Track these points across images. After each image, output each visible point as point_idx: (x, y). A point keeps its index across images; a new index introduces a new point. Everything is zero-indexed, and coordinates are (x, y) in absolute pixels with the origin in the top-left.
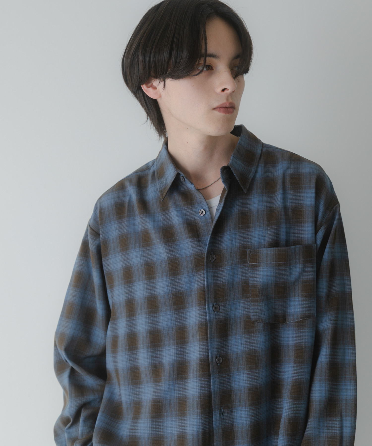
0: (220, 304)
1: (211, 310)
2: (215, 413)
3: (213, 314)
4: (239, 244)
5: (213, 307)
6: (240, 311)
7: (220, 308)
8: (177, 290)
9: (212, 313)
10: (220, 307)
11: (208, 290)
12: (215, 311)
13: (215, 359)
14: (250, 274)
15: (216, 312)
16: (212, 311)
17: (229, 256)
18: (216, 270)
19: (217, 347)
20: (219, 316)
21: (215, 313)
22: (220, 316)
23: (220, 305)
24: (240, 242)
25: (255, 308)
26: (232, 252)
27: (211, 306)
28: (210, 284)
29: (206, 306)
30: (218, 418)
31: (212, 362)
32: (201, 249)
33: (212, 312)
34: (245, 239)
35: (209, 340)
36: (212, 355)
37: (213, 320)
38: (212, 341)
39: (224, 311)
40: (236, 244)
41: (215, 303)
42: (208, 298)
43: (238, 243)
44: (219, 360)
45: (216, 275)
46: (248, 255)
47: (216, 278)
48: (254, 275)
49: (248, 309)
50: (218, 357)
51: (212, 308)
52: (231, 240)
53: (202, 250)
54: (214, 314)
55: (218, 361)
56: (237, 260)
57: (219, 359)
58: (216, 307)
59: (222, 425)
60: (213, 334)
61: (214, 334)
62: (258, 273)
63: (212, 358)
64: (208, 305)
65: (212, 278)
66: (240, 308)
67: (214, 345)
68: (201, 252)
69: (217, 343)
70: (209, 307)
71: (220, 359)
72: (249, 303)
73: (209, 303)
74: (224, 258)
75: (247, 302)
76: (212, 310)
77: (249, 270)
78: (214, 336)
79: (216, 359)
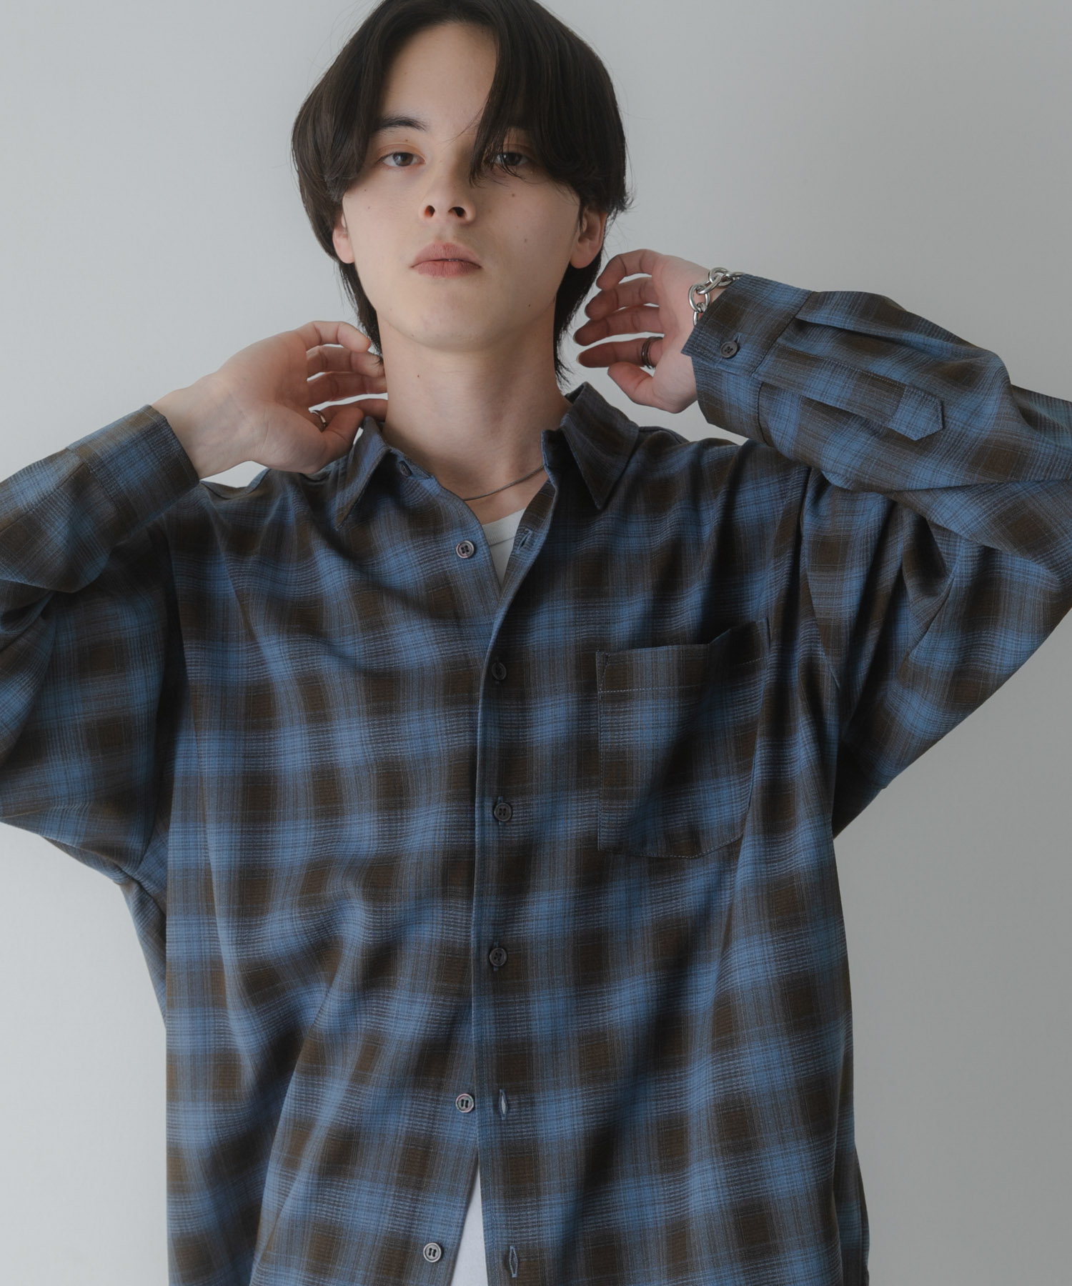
0: (513, 802)
1: (487, 816)
2: (481, 1103)
3: (491, 827)
4: (576, 637)
5: (493, 809)
6: (567, 823)
7: (514, 812)
8: (390, 755)
9: (489, 825)
10: (512, 811)
11: (484, 760)
12: (497, 821)
13: (486, 953)
14: (604, 722)
15: (500, 824)
16: (491, 820)
17: (545, 671)
18: (507, 705)
19: (494, 919)
20: (508, 835)
21: (498, 825)
22: (513, 835)
23: (512, 804)
24: (577, 631)
25: (615, 814)
26: (554, 661)
27: (489, 806)
28: (491, 742)
29: (476, 805)
30: (491, 1118)
31: (478, 960)
32: (466, 647)
33: (489, 821)
34: (593, 626)
35: (474, 900)
36: (479, 942)
37: (491, 845)
38: (482, 901)
39: (523, 821)
40: (565, 638)
41: (499, 798)
42: (483, 781)
43: (572, 636)
44: (498, 956)
45: (507, 720)
46: (600, 666)
47: (506, 728)
48: (616, 723)
49: (590, 816)
50: (495, 947)
51: (490, 811)
52: (553, 628)
53: (467, 649)
54: (496, 827)
55: (495, 958)
56: (568, 681)
57: (496, 954)
58: (503, 808)
59: (502, 1137)
60: (488, 882)
61: (490, 885)
62: (630, 718)
63: (479, 948)
64: (482, 802)
65: (495, 727)
66: (567, 815)
67: (487, 915)
68: (466, 655)
69: (496, 909)
70: (482, 807)
71: (501, 955)
72: (596, 803)
73: (483, 796)
74: (531, 677)
75: (589, 798)
76: (491, 815)
77: (602, 711)
78: (490, 889)
79: (489, 954)
